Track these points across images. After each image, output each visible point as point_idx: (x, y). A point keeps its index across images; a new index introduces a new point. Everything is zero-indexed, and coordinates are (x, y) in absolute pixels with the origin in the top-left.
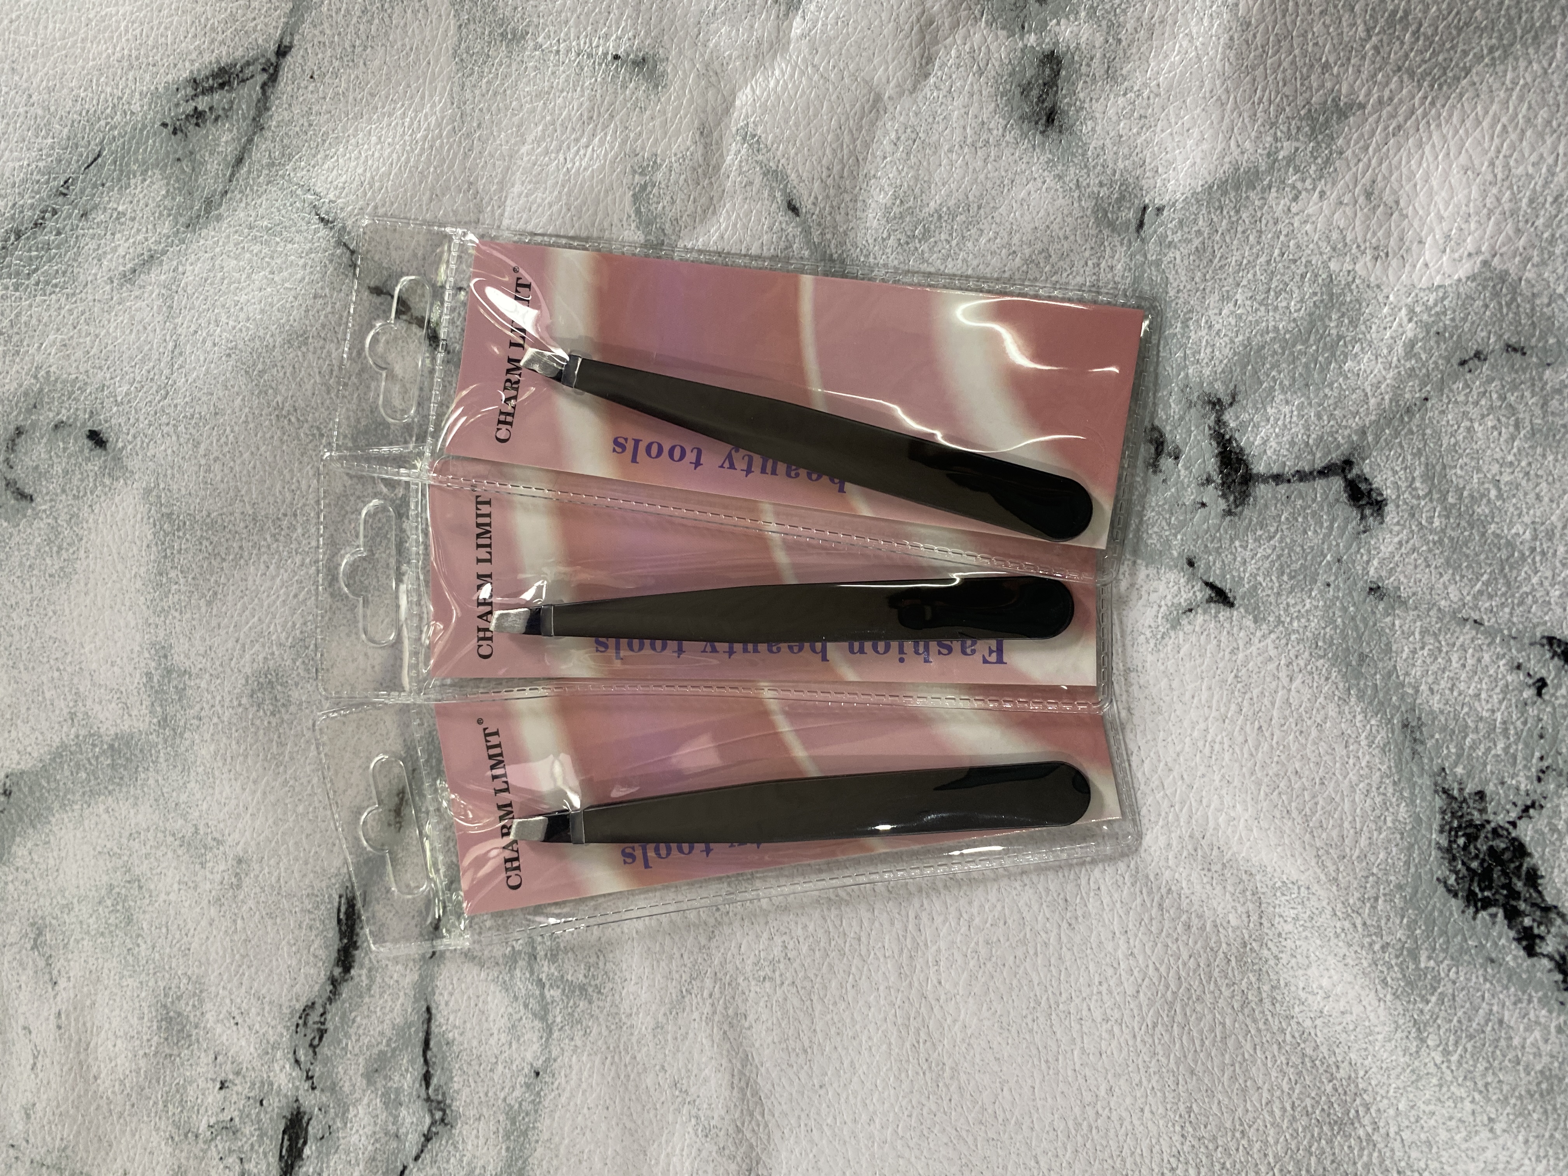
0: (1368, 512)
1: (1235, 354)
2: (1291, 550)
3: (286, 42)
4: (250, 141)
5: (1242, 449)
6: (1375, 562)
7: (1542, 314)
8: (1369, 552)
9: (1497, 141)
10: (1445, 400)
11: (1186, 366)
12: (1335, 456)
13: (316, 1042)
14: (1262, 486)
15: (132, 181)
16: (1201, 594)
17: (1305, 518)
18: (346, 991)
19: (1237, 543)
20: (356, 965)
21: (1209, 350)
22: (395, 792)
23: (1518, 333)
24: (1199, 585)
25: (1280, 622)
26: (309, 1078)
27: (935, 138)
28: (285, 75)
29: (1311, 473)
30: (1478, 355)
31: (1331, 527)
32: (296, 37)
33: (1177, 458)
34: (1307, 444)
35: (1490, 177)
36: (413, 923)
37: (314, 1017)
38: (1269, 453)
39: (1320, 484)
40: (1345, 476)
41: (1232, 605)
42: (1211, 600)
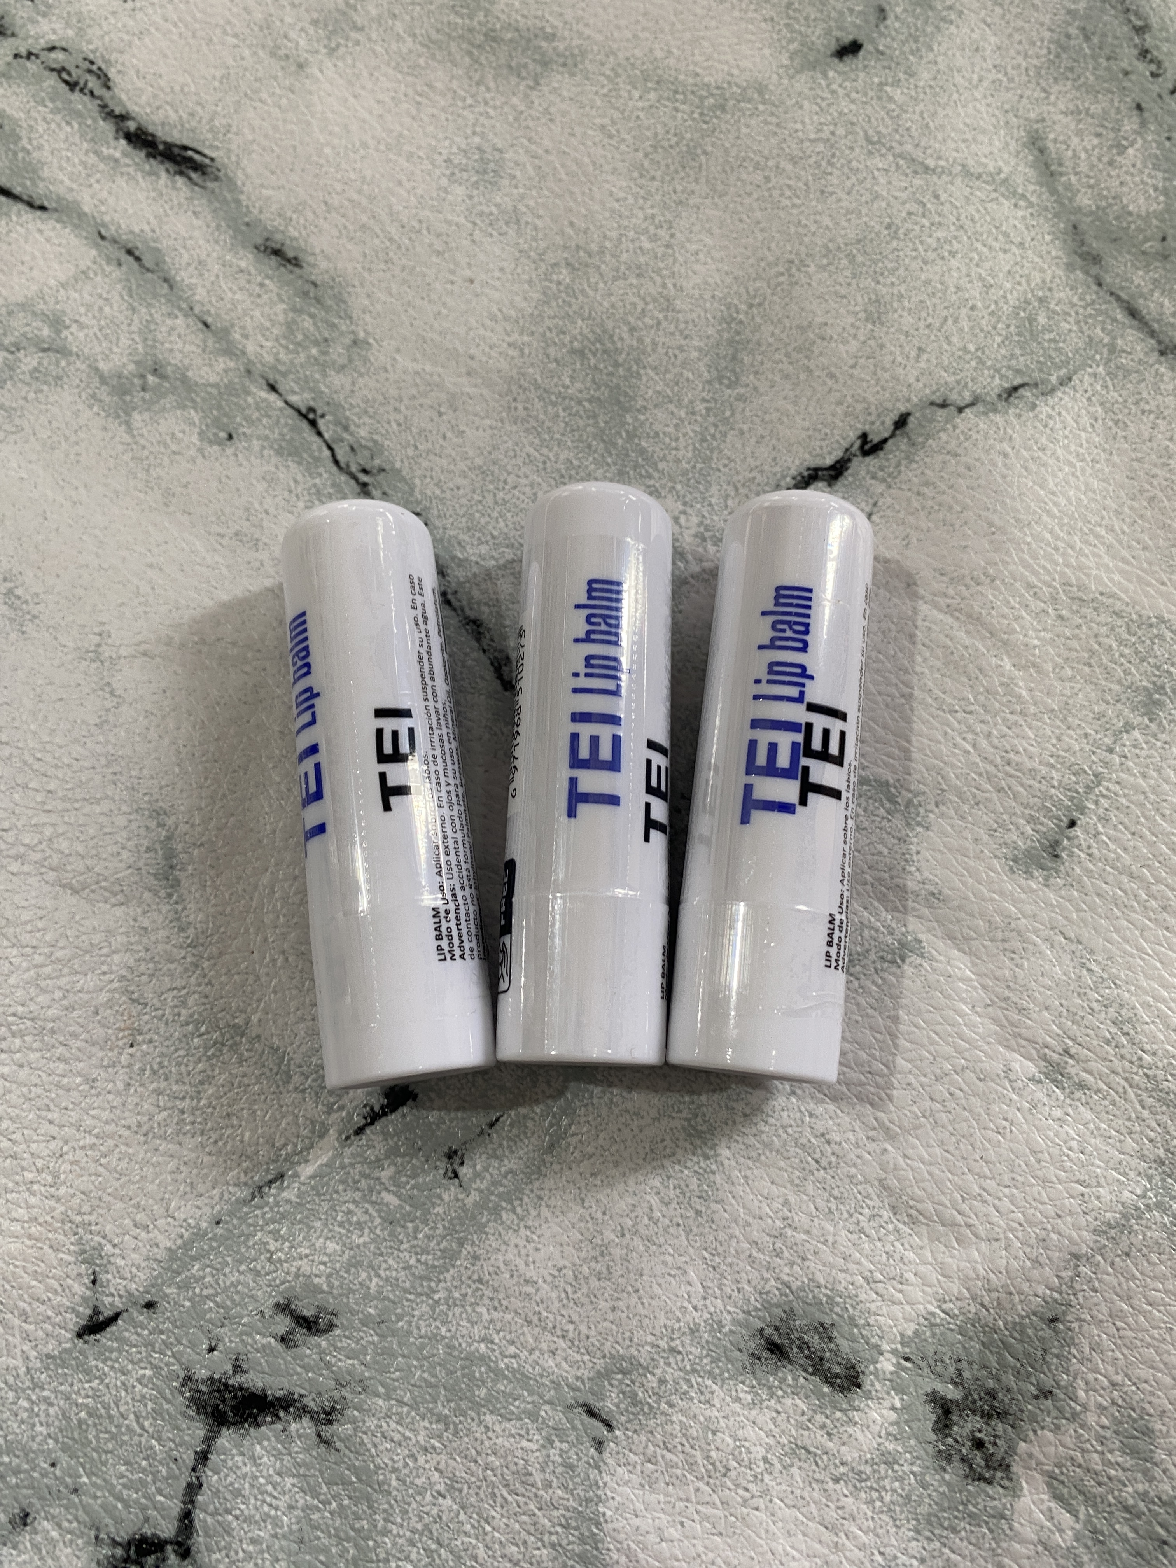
0: (119, 1552)
1: (378, 1467)
2: (113, 1437)
4: (1152, 333)
5: (259, 1425)
6: (54, 1534)
8: (70, 1532)
11: (388, 1398)
12: (199, 1540)
13: (65, 76)
14: (202, 1433)
16: (109, 1303)
17: (144, 1471)
18: (107, 127)
19: (148, 1372)
20: (129, 149)
21: (397, 1437)
22: (301, 256)
24: (119, 1304)
25: (37, 1385)
26: (30, 54)
27: (810, 1188)
29: (192, 1502)
31: (119, 1498)
33: (283, 1339)
34: (228, 1511)
36: (147, 228)
37: (93, 83)
38: (239, 1459)
39: (175, 1507)
40: (171, 1543)
41: (80, 1335)
42: (96, 1311)
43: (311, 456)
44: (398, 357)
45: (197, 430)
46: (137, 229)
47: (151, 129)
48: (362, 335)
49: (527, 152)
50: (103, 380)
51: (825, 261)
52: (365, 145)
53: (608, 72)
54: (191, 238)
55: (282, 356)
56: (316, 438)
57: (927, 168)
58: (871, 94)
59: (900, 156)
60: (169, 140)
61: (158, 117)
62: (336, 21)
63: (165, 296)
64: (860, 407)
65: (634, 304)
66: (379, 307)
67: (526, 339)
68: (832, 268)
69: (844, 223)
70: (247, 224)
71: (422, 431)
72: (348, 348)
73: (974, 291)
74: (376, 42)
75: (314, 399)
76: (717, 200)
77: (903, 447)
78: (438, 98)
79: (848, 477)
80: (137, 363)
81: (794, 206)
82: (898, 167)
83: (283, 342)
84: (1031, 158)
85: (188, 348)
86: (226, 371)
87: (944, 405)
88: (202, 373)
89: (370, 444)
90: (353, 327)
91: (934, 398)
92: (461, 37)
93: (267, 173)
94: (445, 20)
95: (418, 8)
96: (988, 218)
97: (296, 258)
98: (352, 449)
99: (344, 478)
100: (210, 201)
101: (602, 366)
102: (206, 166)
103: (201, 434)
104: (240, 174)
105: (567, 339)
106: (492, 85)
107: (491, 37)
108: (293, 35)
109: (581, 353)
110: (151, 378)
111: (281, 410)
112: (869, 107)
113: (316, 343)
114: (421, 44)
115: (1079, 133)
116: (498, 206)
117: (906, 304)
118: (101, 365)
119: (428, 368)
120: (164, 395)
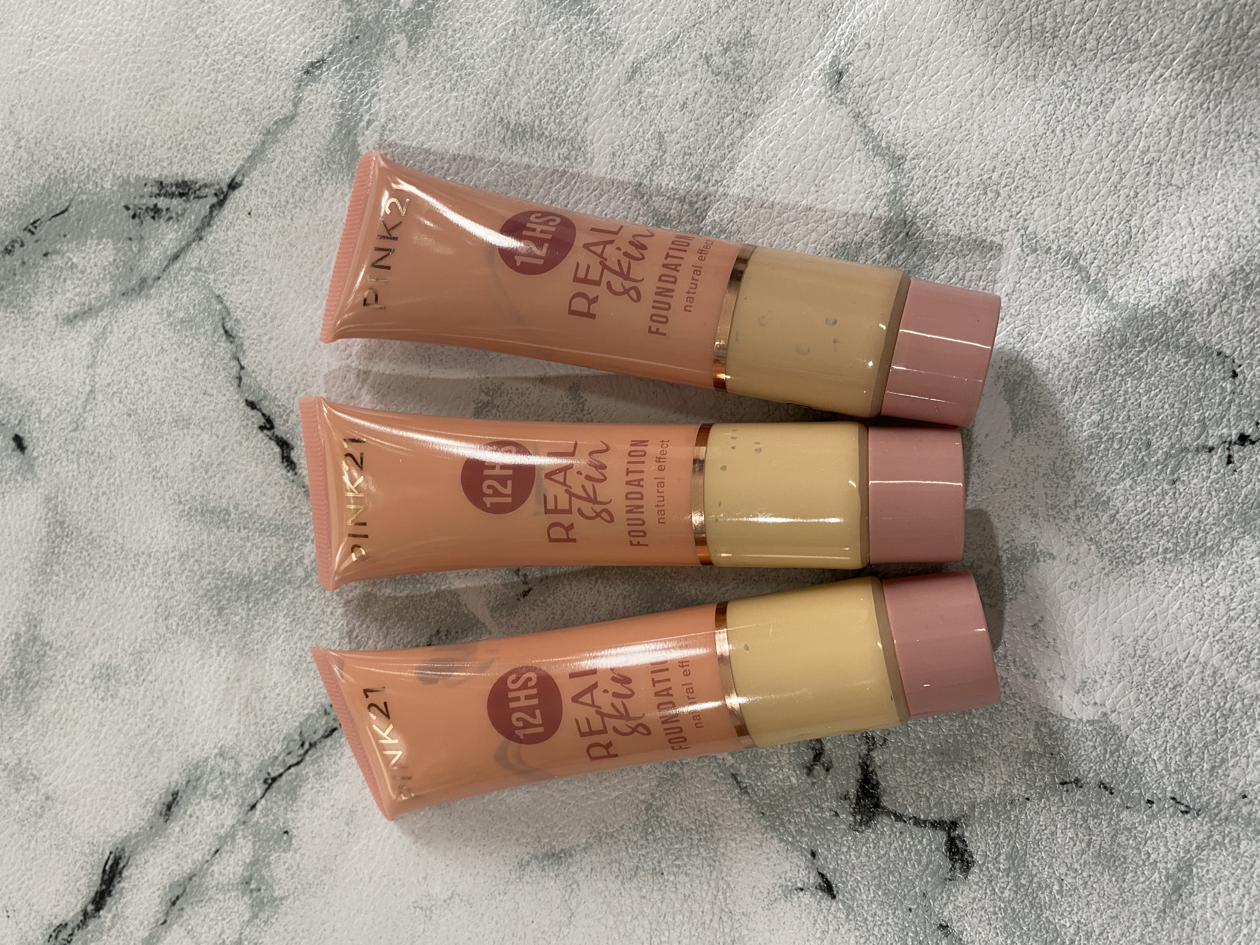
2: (891, 873)
3: (238, 179)
4: (189, 245)
5: (878, 783)
6: (951, 907)
7: (1136, 768)
8: (949, 897)
9: (1145, 624)
10: (1042, 805)
12: (946, 816)
14: (885, 817)
15: (89, 242)
16: (813, 879)
17: (909, 853)
18: (92, 924)
19: (852, 852)
20: (106, 908)
22: (170, 792)
23: (1113, 777)
24: (813, 874)
25: (865, 923)
28: (230, 204)
29: (924, 822)
30: (1077, 781)
31: (927, 867)
32: (247, 179)
33: (828, 770)
34: (927, 800)
35: (1131, 651)
36: (157, 893)
37: (64, 935)
38: (898, 795)
39: (928, 832)
40: (949, 834)
41: (834, 897)
42: (820, 888)
43: (295, 780)
44: (230, 726)
45: (283, 854)
46: (159, 900)
47: (92, 894)
48: (216, 751)
49: (94, 648)
50: (255, 916)
51: (153, 456)
52: (97, 754)
53: (40, 597)
54: (162, 865)
55: (233, 801)
56: (284, 777)
57: (91, 391)
58: (46, 428)
59: (85, 409)
60: (99, 882)
61: (84, 890)
62: (16, 776)
63: (200, 879)
64: (243, 431)
65: (187, 577)
66: (200, 740)
67: (214, 645)
68: (157, 451)
69: (129, 444)
70: (151, 828)
71: (276, 709)
72: (225, 759)
73: (166, 359)
74: (28, 750)
75: (258, 780)
76: (119, 525)
77: (267, 403)
78: (62, 707)
79: (287, 437)
80: (244, 894)
81: (120, 476)
82: (91, 410)
83: (224, 801)
84: (80, 323)
85: (232, 861)
86: (245, 837)
87: (240, 379)
88: (246, 853)
89: (286, 742)
90: (212, 756)
91: (235, 385)
92: (22, 693)
93: (118, 816)
94: (11, 705)
95: (4, 723)
96: (120, 351)
97: (173, 795)
98: (289, 753)
99: (307, 758)
100: (138, 853)
101: (227, 596)
102: (115, 857)
103: (285, 851)
104: (119, 834)
105: (212, 619)
106: (51, 673)
107: (20, 674)
108: (27, 804)
109: (221, 609)
110: (253, 886)
111: (267, 801)
112: (54, 430)
113: (223, 780)
114: (28, 720)
115: (64, 292)
116: (130, 666)
117: (177, 403)
118: (246, 918)
119: (236, 706)
120: (262, 877)
